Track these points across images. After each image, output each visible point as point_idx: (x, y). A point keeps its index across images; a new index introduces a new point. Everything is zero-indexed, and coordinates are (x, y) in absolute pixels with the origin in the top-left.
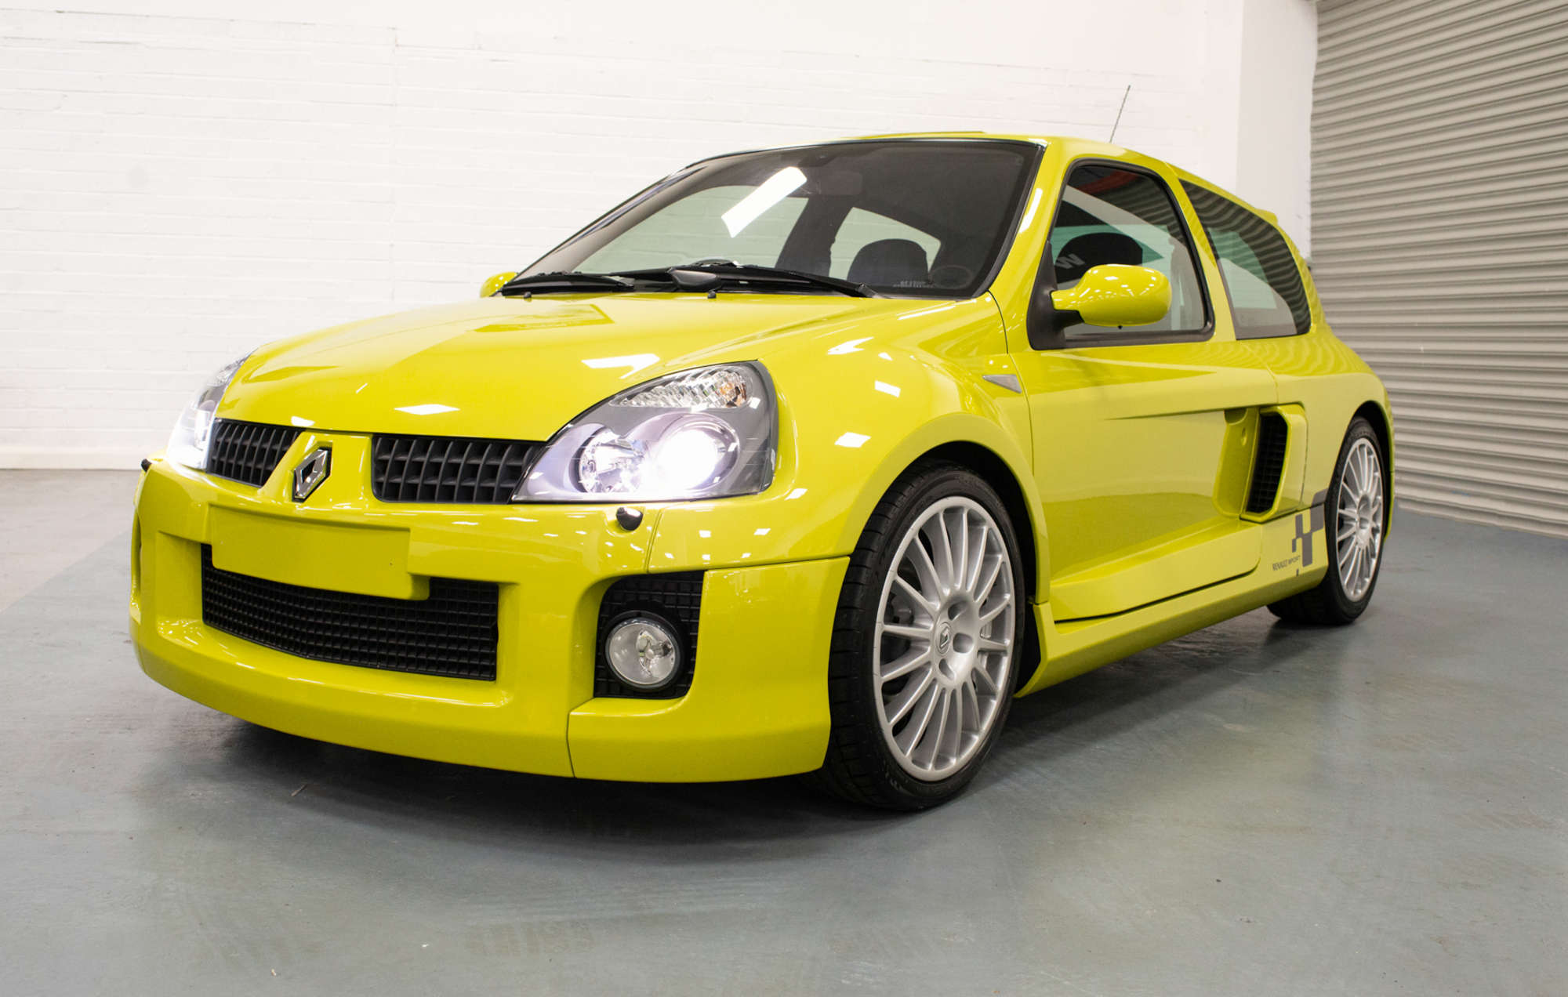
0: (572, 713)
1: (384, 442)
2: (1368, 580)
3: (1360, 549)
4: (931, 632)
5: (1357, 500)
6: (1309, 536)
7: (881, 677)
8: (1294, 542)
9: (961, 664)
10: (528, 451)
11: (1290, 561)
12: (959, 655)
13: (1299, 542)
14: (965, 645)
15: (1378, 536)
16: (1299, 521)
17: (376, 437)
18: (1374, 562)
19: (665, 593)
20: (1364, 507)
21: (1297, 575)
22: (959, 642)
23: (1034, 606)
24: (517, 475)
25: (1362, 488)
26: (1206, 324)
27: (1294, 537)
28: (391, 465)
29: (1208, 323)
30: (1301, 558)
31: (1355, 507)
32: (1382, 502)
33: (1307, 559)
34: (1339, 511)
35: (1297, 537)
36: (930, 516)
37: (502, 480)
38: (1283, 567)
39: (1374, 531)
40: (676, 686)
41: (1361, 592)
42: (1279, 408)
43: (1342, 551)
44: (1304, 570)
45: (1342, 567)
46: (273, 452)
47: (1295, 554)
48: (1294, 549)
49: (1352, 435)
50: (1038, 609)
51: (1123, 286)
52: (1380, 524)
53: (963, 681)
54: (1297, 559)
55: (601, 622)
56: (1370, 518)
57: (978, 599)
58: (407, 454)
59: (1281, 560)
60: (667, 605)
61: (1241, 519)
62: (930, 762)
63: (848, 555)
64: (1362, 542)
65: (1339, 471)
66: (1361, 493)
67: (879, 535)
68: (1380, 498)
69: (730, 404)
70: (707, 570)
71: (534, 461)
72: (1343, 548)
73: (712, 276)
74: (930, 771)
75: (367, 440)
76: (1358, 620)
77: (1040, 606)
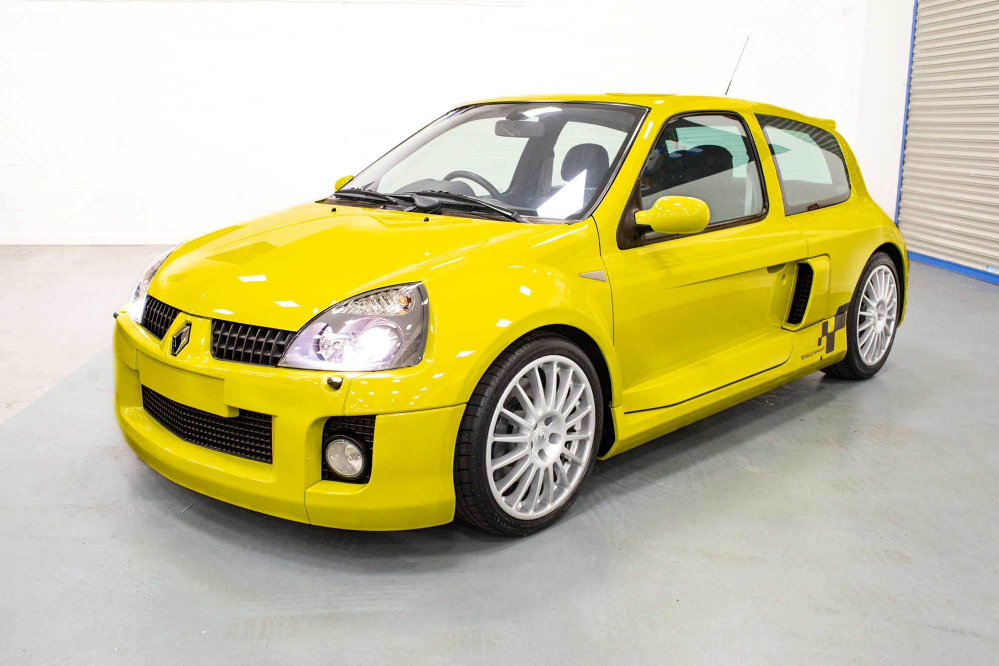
0: (307, 490)
1: (218, 324)
2: (883, 351)
3: (876, 334)
4: (528, 438)
5: (874, 304)
6: (833, 334)
7: (491, 467)
8: (820, 340)
9: (554, 451)
10: (288, 336)
11: (815, 352)
12: (552, 445)
13: (824, 339)
14: (557, 439)
15: (893, 324)
16: (825, 326)
17: (214, 320)
18: (889, 339)
19: (357, 425)
20: (881, 308)
21: (821, 359)
22: (553, 437)
23: (611, 408)
24: (282, 349)
25: (878, 296)
26: (763, 210)
27: (821, 336)
28: (220, 338)
29: (764, 209)
30: (825, 349)
31: (873, 309)
32: (896, 302)
33: (830, 347)
34: (860, 313)
35: (823, 335)
36: (530, 369)
37: (275, 352)
38: (809, 356)
39: (889, 322)
40: (363, 477)
41: (877, 360)
42: (809, 260)
43: (861, 338)
44: (826, 356)
45: (862, 347)
46: (168, 320)
47: (820, 347)
48: (819, 344)
49: (872, 265)
50: (614, 411)
51: (683, 209)
52: (894, 316)
53: (554, 462)
54: (821, 350)
55: (324, 438)
56: (885, 313)
57: (565, 414)
58: (228, 331)
59: (810, 352)
60: (359, 432)
61: (782, 328)
62: (531, 509)
63: (466, 403)
64: (879, 329)
65: (860, 289)
66: (878, 300)
67: (490, 387)
68: (895, 300)
69: (406, 308)
70: (377, 415)
71: (290, 342)
72: (863, 335)
73: (436, 200)
74: (532, 515)
75: (209, 322)
76: (876, 375)
77: (615, 409)
